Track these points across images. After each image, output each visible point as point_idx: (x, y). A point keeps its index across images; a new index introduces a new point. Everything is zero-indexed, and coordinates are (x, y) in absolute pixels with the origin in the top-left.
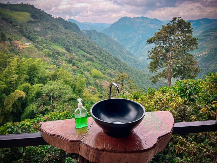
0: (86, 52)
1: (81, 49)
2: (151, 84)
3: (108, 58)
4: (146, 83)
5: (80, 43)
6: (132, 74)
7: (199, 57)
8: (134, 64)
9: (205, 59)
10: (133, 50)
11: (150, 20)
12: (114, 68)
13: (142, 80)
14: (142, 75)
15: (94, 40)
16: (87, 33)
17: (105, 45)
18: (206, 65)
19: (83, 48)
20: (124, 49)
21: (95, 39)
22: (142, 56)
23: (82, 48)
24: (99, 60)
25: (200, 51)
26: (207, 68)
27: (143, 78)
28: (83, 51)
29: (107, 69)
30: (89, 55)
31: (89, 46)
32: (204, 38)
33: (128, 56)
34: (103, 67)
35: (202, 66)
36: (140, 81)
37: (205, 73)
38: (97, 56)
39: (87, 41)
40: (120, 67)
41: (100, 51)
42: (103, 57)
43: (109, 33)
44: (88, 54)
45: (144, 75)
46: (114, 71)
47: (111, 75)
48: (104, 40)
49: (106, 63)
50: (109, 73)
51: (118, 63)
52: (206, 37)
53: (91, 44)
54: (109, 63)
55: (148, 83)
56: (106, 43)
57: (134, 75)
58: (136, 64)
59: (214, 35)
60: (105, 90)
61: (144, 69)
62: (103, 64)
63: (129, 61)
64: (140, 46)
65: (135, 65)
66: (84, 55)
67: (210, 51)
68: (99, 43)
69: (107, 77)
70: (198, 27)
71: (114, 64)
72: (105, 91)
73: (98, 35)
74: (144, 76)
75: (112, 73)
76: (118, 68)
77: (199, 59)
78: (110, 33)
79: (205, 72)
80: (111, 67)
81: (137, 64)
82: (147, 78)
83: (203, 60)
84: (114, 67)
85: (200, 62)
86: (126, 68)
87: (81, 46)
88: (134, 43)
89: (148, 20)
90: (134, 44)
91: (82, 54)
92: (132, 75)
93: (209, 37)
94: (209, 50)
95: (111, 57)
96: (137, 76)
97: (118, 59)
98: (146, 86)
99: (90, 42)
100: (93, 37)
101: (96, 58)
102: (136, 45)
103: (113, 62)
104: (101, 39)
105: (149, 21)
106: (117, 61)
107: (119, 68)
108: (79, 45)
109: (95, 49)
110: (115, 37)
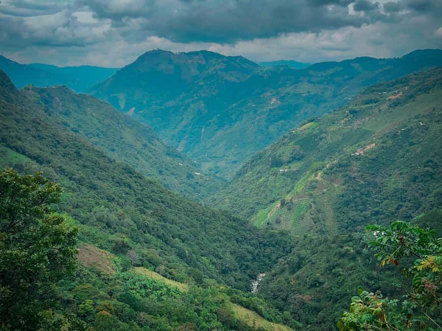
0: (29, 156)
1: (12, 148)
2: (235, 242)
3: (103, 169)
4: (220, 238)
5: (7, 128)
6: (179, 215)
7: (357, 159)
8: (189, 182)
9: (371, 163)
10: (183, 142)
11: (225, 59)
12: (122, 201)
13: (207, 231)
14: (209, 215)
15: (62, 118)
16: (39, 96)
17: (98, 129)
18: (377, 180)
19: (19, 142)
20: (155, 140)
21: (66, 114)
22: (209, 159)
23: (16, 144)
24: (70, 179)
25: (358, 141)
26: (380, 188)
27: (210, 226)
28: (18, 151)
29: (97, 204)
30: (35, 166)
31: (39, 136)
32: (364, 107)
33: (168, 159)
34: (84, 200)
35: (365, 181)
36: (204, 233)
37: (375, 200)
38: (64, 167)
39: (33, 122)
40: (139, 196)
41: (74, 150)
42: (85, 166)
43: (112, 95)
44: (34, 162)
45: (214, 215)
46: (120, 211)
47: (108, 225)
48: (94, 114)
49: (93, 187)
50: (103, 216)
51: (133, 185)
52: (368, 105)
53: (47, 128)
54: (105, 185)
55: (225, 237)
56: (99, 126)
57: (183, 217)
58: (193, 181)
59: (387, 99)
60: (81, 278)
61: (215, 196)
62: (84, 189)
63: (173, 174)
64: (203, 131)
65: (190, 185)
66: (22, 166)
67: (381, 140)
68: (79, 126)
69: (94, 230)
70: (349, 79)
71: (122, 188)
72: (84, 279)
73: (75, 101)
74: (213, 219)
75: (113, 217)
76: (133, 199)
77: (357, 163)
78: (115, 95)
79: (376, 198)
80: (110, 196)
81: (197, 183)
82: (222, 222)
83: (367, 165)
84: (121, 197)
85: (359, 171)
86: (160, 197)
87: (12, 138)
88: (184, 123)
89: (220, 60)
90: (186, 126)
91: (15, 161)
92: (180, 218)
93: (376, 106)
94: (379, 139)
95: (112, 166)
96: (192, 219)
97: (135, 173)
98: (221, 247)
99: (43, 124)
100: (60, 109)
101: (62, 171)
102: (190, 127)
103: (118, 183)
104: (85, 113)
105: (222, 64)
106: (131, 177)
107: (138, 199)
108: (6, 133)
109: (58, 146)
110: (128, 106)
